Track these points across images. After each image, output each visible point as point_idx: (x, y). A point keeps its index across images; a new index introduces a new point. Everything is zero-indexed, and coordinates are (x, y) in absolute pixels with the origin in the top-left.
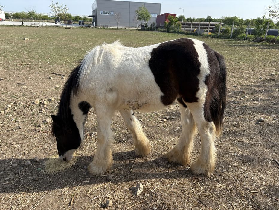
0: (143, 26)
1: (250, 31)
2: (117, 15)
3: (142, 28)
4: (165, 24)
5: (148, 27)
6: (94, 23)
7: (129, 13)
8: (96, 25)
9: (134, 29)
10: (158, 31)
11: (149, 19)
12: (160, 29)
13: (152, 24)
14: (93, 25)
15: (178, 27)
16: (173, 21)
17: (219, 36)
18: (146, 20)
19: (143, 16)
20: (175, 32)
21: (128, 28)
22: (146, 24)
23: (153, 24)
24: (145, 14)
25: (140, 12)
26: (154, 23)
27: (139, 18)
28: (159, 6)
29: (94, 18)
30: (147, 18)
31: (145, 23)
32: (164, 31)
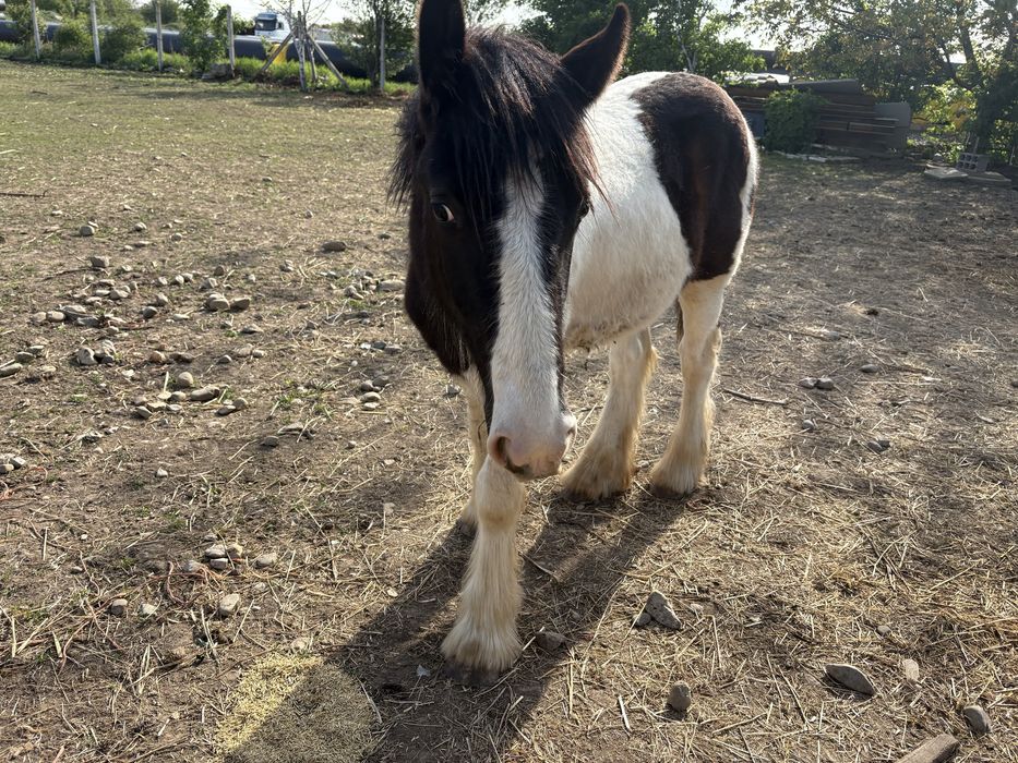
1: (166, 38)
17: (42, 57)
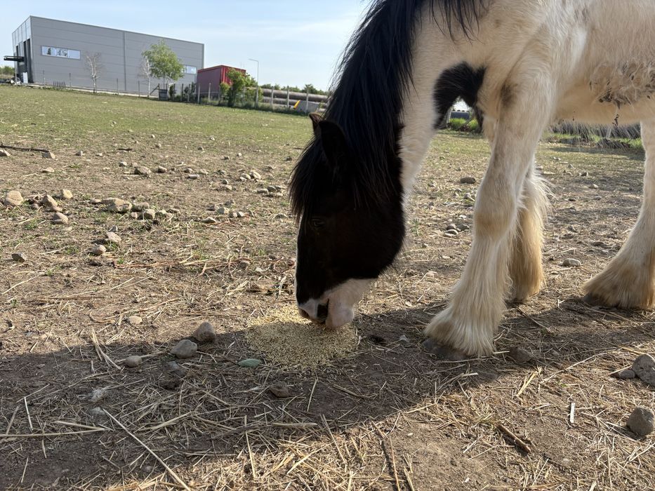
0: (163, 92)
2: (92, 60)
3: (163, 95)
4: (223, 89)
5: (176, 95)
6: (25, 76)
7: (123, 58)
8: (30, 81)
9: (139, 97)
10: (206, 103)
11: (180, 76)
12: (209, 100)
13: (187, 88)
14: (22, 81)
15: (255, 97)
16: (241, 82)
18: (173, 77)
19: (162, 68)
20: (248, 107)
21: (123, 94)
22: (171, 88)
23: (191, 89)
24: (170, 62)
25: (156, 56)
26: (193, 86)
27: (154, 71)
28: (201, 50)
29: (22, 63)
30: (174, 72)
31: (170, 84)
32: (220, 105)
